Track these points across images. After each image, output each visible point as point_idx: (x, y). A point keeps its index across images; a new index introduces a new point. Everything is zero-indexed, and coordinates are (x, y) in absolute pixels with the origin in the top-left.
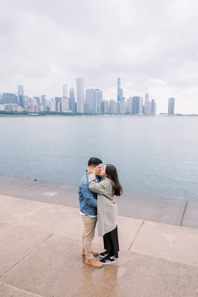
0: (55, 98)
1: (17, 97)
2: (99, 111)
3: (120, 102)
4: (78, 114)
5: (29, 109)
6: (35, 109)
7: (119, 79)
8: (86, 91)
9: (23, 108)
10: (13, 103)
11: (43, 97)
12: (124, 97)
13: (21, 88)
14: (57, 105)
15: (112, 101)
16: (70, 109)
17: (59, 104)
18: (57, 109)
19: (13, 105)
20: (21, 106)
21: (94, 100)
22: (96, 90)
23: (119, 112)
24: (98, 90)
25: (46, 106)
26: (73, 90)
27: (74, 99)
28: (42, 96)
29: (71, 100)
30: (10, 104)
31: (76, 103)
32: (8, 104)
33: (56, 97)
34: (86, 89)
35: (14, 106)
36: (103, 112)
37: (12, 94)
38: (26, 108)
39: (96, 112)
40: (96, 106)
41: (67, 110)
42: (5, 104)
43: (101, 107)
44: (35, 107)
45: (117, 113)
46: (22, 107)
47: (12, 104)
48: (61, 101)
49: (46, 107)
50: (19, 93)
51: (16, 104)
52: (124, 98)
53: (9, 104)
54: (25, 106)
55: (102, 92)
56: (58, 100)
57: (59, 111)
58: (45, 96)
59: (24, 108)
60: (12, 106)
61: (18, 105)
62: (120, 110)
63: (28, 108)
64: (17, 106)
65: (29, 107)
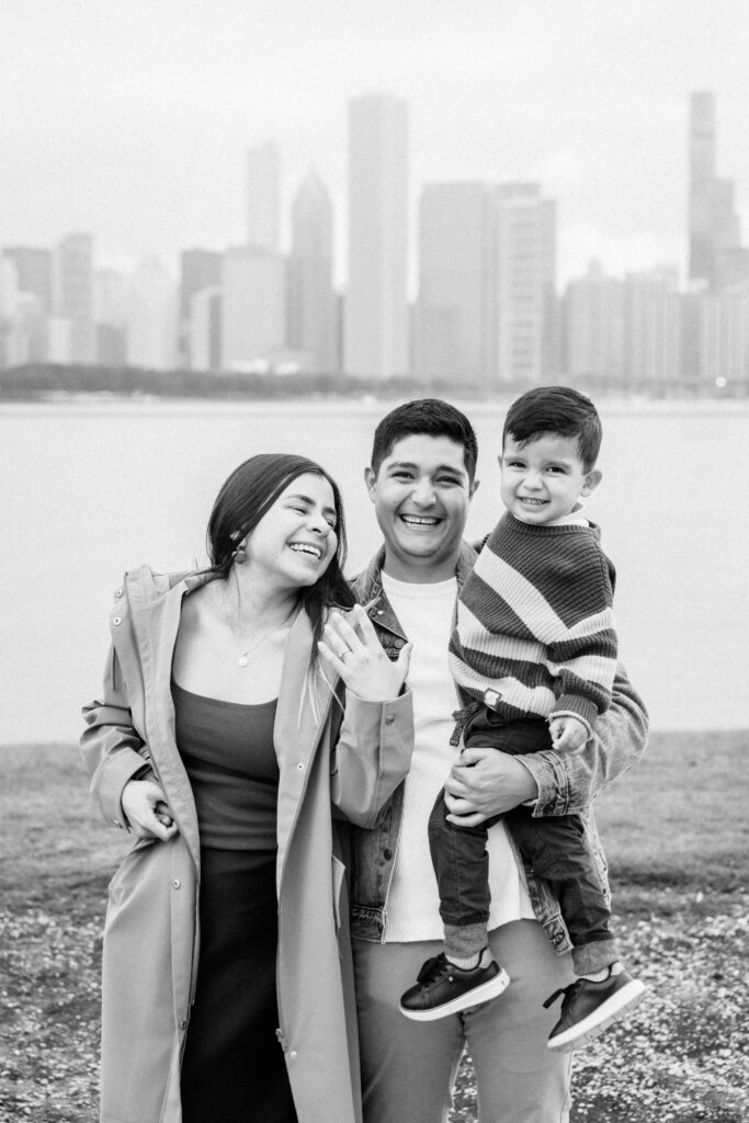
0: (185, 255)
4: (356, 388)
7: (702, 103)
8: (423, 199)
11: (77, 247)
14: (185, 311)
16: (293, 341)
17: (201, 302)
18: (183, 345)
21: (485, 272)
22: (508, 190)
23: (698, 374)
24: (530, 189)
25: (97, 316)
26: (323, 190)
27: (324, 267)
31: (341, 299)
33: (190, 246)
34: (426, 186)
41: (263, 358)
43: (547, 327)
45: (676, 375)
48: (219, 283)
49: (101, 323)
55: (554, 204)
56: (200, 269)
57: (200, 362)
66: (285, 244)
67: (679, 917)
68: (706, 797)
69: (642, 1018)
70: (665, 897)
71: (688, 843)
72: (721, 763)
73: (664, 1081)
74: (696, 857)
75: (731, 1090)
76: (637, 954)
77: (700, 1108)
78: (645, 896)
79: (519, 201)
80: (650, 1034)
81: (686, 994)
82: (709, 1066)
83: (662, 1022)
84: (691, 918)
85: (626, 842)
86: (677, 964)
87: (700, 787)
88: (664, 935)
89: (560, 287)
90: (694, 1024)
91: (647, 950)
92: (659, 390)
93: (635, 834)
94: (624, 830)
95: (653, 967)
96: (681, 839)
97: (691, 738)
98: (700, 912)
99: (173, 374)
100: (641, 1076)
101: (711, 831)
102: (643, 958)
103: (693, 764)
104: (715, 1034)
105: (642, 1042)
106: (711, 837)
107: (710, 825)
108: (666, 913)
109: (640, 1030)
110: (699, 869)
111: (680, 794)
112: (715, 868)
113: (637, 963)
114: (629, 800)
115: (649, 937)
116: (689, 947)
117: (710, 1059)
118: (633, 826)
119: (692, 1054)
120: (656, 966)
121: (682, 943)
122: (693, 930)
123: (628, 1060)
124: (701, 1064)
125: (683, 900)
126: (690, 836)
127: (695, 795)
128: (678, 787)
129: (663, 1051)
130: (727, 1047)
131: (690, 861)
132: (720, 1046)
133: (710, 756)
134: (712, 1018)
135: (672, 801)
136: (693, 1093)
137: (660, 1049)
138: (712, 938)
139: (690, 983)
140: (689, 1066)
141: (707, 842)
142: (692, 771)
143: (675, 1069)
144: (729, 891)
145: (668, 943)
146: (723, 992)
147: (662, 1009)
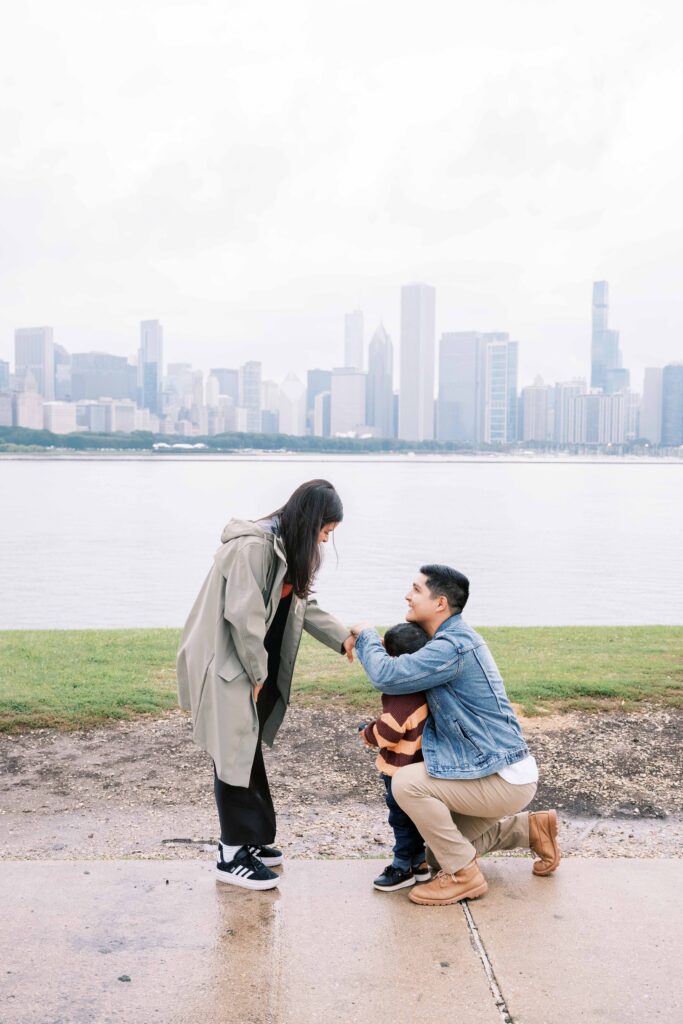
0: (310, 372)
1: (134, 369)
2: (500, 435)
3: (601, 390)
4: (404, 447)
5: (185, 422)
6: (211, 423)
8: (442, 343)
9: (154, 416)
10: (114, 398)
11: (252, 369)
12: (624, 366)
13: (151, 331)
14: (310, 405)
15: (565, 389)
16: (370, 421)
17: (319, 399)
18: (309, 423)
19: (115, 403)
20: (148, 411)
21: (477, 383)
22: (490, 337)
23: (597, 441)
24: (502, 336)
25: (263, 407)
26: (387, 337)
27: (387, 379)
28: (248, 364)
29: (376, 382)
30: (102, 399)
31: (396, 397)
32: (93, 402)
33: (312, 368)
34: (443, 335)
35: (117, 408)
36: (522, 439)
37: (114, 358)
38: (168, 419)
39: (488, 440)
40: (488, 408)
41: (353, 430)
42: (77, 400)
43: (512, 413)
44: (212, 413)
45: (584, 441)
46: (152, 412)
47: (108, 399)
48: (329, 389)
49: (263, 412)
50: (143, 351)
51: (127, 402)
52: (624, 371)
53: (96, 398)
54: (166, 410)
55: (514, 345)
56: (318, 381)
57: (319, 432)
58: (258, 364)
59: (163, 417)
60: (108, 409)
61: (135, 404)
62: (601, 426)
63: (179, 419)
64: (132, 409)
65: (185, 414)
66: (365, 368)
67: (613, 713)
68: (620, 657)
69: (598, 758)
70: (604, 703)
71: (614, 677)
72: (626, 640)
73: (612, 787)
74: (621, 683)
75: (648, 792)
76: (592, 729)
77: (632, 800)
78: (594, 702)
79: (495, 343)
80: (603, 765)
81: (619, 748)
82: (635, 781)
83: (609, 760)
84: (619, 713)
85: (582, 676)
86: (614, 734)
87: (617, 652)
88: (605, 721)
89: (519, 391)
90: (625, 762)
91: (597, 728)
92: (574, 450)
93: (585, 673)
94: (579, 671)
95: (601, 735)
96: (610, 676)
97: (608, 629)
98: (623, 710)
99: (303, 438)
100: (600, 785)
101: (625, 672)
102: (595, 731)
103: (611, 641)
104: (637, 767)
105: (599, 769)
106: (626, 675)
107: (626, 669)
108: (606, 710)
109: (598, 763)
110: (622, 689)
111: (606, 655)
112: (630, 689)
113: (592, 733)
114: (579, 657)
115: (598, 721)
116: (619, 726)
117: (635, 778)
118: (584, 669)
119: (625, 775)
120: (603, 735)
121: (615, 724)
122: (620, 719)
123: (593, 777)
124: (631, 780)
125: (614, 704)
126: (615, 674)
127: (615, 656)
128: (604, 652)
129: (611, 773)
130: (644, 772)
131: (617, 685)
132: (640, 772)
133: (620, 637)
134: (634, 760)
135: (603, 658)
136: (628, 793)
137: (609, 772)
138: (631, 723)
139: (621, 743)
140: (625, 781)
141: (624, 677)
142: (611, 644)
143: (618, 782)
144: (638, 701)
145: (608, 724)
146: (639, 748)
147: (608, 754)
